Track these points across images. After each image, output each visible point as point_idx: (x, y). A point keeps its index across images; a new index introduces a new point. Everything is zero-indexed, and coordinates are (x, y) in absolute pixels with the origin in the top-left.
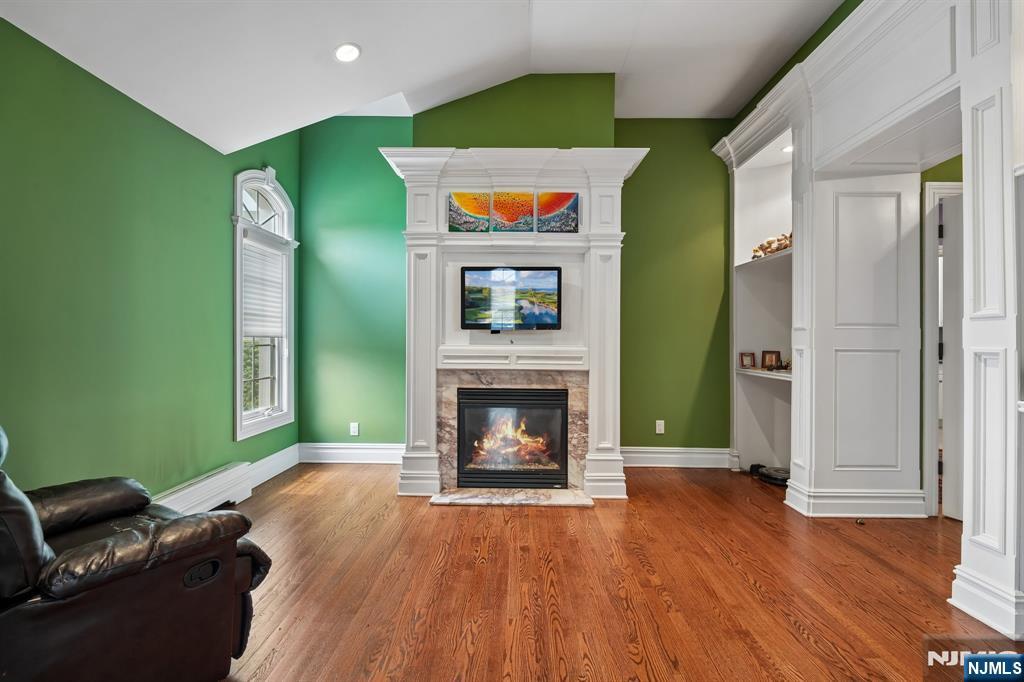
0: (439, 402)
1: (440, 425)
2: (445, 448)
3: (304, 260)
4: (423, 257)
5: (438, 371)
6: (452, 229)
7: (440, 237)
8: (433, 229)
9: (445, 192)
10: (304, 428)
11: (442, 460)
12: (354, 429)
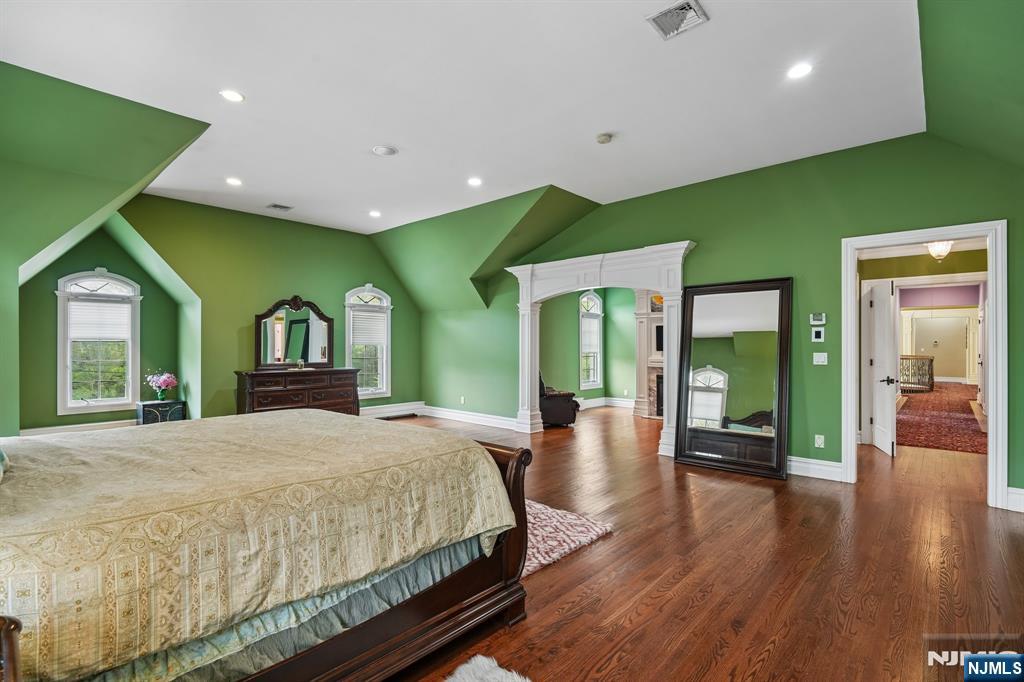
0: (649, 380)
1: (650, 389)
2: (652, 399)
3: (606, 321)
4: (641, 322)
5: (649, 368)
6: (652, 311)
7: (648, 314)
8: (645, 311)
9: (650, 296)
10: (606, 392)
11: (650, 403)
12: (626, 393)
